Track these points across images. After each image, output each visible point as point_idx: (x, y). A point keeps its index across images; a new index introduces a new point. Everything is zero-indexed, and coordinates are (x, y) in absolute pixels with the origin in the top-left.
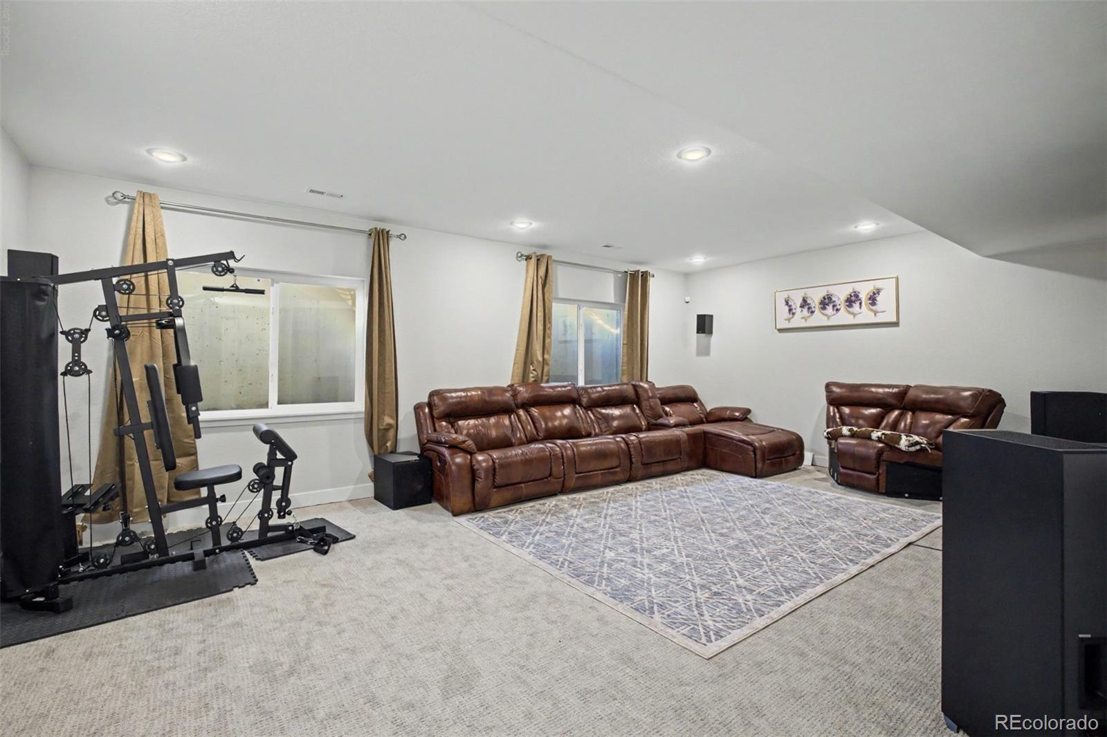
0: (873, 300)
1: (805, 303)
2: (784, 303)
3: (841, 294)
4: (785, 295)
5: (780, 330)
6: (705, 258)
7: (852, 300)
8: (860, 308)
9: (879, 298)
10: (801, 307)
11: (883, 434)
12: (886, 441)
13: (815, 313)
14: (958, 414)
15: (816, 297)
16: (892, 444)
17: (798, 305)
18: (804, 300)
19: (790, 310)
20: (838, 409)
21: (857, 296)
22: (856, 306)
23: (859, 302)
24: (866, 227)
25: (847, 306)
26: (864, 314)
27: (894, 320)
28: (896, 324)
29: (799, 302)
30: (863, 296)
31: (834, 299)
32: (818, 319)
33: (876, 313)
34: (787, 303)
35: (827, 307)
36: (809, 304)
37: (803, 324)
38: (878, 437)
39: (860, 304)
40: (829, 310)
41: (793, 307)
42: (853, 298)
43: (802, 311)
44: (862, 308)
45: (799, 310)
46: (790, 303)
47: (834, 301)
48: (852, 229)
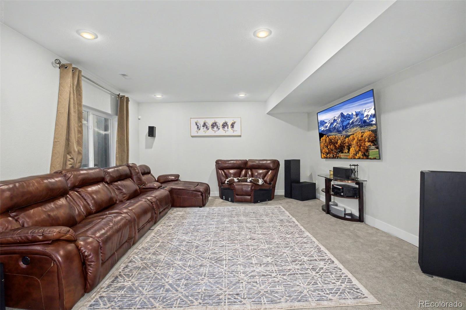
0: (233, 125)
1: (205, 125)
2: (195, 124)
3: (220, 122)
4: (196, 120)
5: (192, 137)
6: (162, 96)
7: (225, 125)
8: (228, 129)
9: (235, 125)
10: (203, 126)
11: (252, 179)
12: (253, 182)
13: (209, 130)
14: (269, 169)
15: (210, 122)
16: (255, 183)
17: (202, 126)
18: (205, 124)
19: (198, 127)
20: (223, 171)
21: (226, 123)
22: (226, 128)
23: (227, 126)
24: (242, 95)
25: (223, 127)
26: (229, 131)
27: (240, 134)
28: (240, 136)
29: (202, 124)
30: (229, 124)
31: (217, 124)
32: (210, 132)
33: (234, 131)
34: (196, 124)
35: (214, 127)
36: (207, 125)
37: (203, 134)
38: (250, 181)
39: (228, 127)
40: (215, 128)
41: (199, 126)
42: (225, 124)
43: (203, 128)
44: (229, 129)
45: (202, 128)
46: (198, 124)
47: (218, 125)
48: (237, 95)
